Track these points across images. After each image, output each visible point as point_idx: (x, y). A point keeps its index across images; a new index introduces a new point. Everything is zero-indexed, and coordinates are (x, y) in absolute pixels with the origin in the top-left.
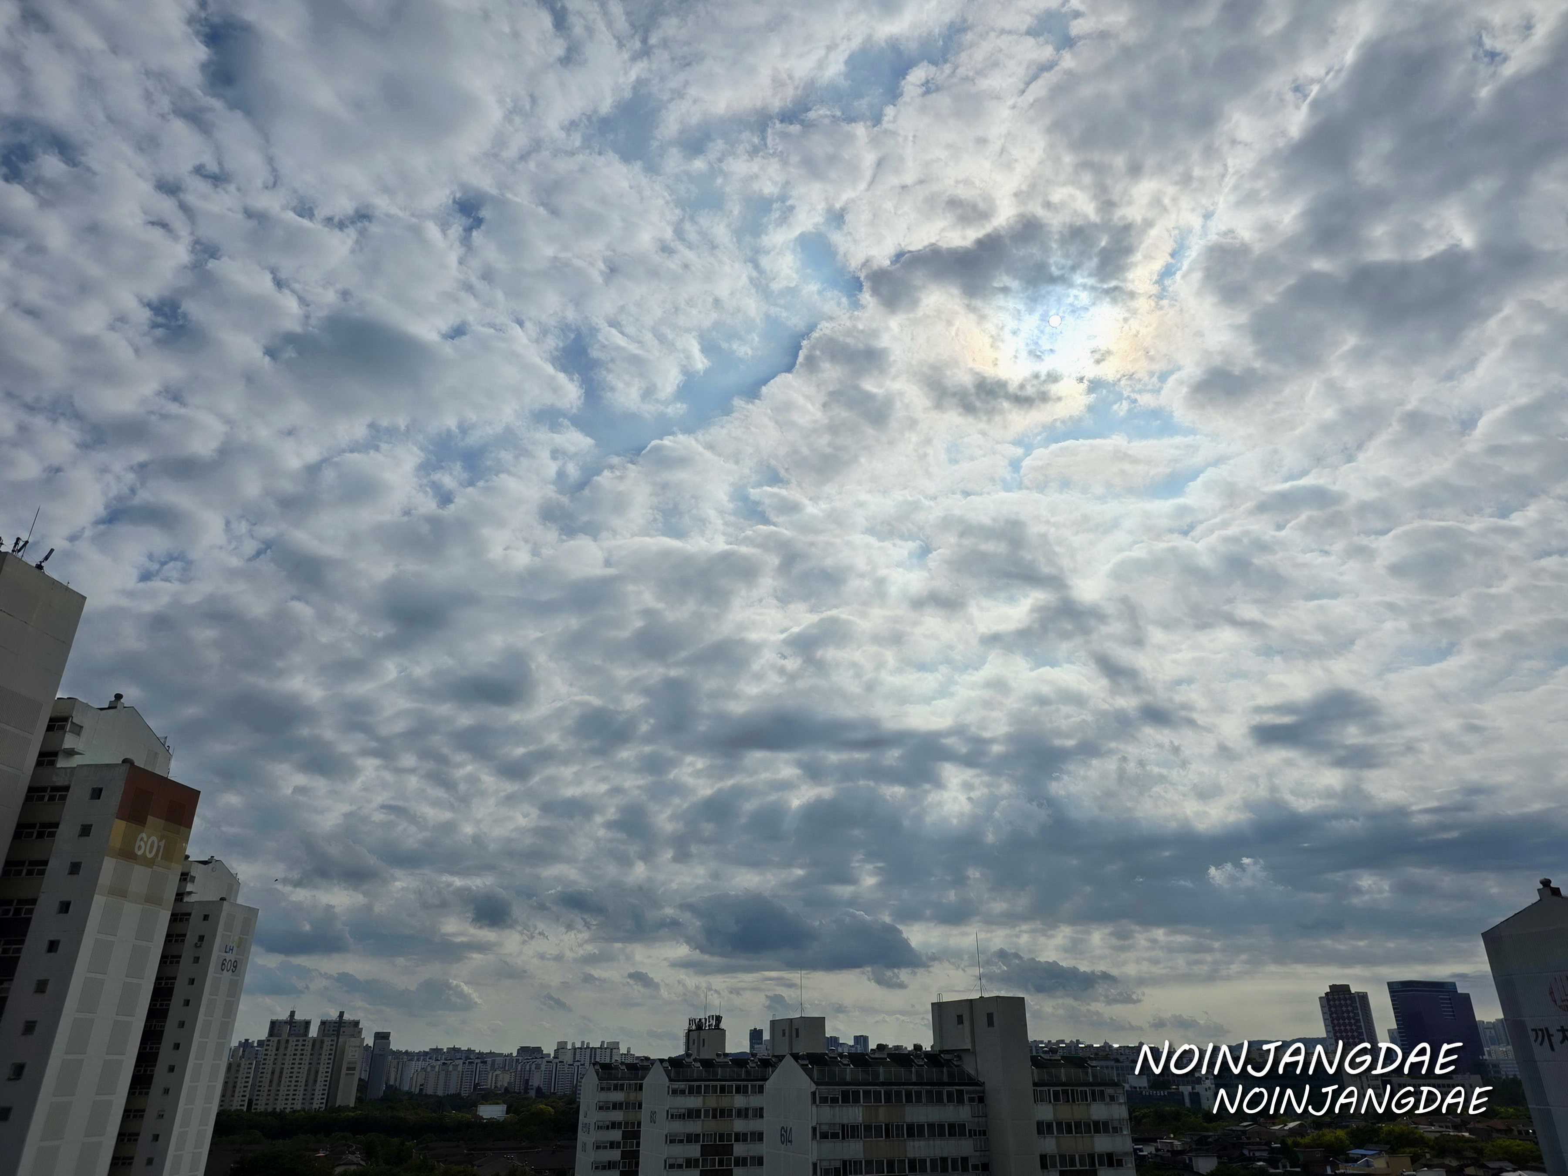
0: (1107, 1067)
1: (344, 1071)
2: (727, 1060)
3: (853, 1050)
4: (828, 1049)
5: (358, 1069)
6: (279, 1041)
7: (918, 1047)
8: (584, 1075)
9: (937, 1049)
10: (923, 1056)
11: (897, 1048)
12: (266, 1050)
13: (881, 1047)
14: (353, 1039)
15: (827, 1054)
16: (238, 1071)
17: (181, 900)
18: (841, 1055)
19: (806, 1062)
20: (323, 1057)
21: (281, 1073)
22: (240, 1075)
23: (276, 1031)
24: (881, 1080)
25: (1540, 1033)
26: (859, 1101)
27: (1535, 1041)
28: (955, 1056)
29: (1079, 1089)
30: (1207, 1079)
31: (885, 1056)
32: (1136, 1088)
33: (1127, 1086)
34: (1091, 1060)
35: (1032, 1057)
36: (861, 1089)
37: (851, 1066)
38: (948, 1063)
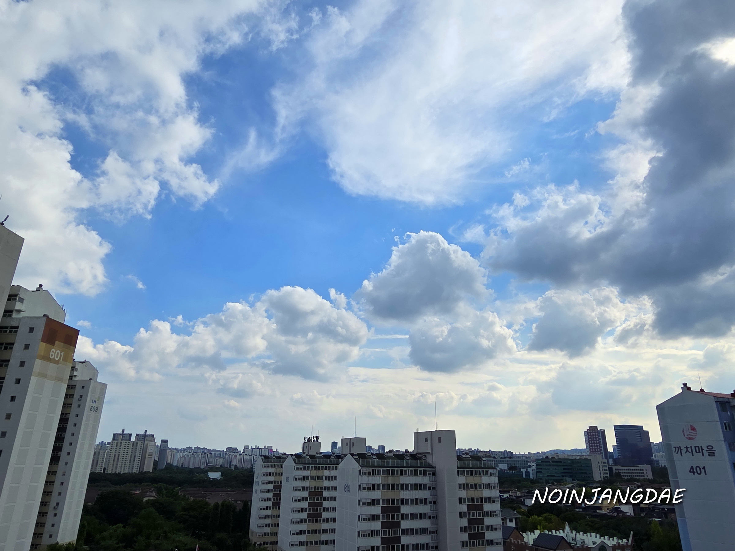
0: (490, 461)
1: (147, 456)
2: (321, 455)
3: (377, 453)
4: (367, 452)
5: (153, 456)
6: (117, 443)
7: (407, 451)
8: (256, 460)
9: (416, 452)
10: (409, 455)
11: (397, 451)
12: (112, 446)
13: (390, 451)
14: (151, 442)
15: (366, 454)
16: (99, 455)
17: (71, 379)
18: (372, 454)
19: (357, 457)
20: (137, 450)
21: (119, 456)
22: (100, 457)
23: (116, 438)
24: (390, 465)
25: (677, 449)
26: (380, 474)
27: (675, 452)
28: (423, 456)
29: (477, 470)
30: (533, 466)
31: (392, 455)
32: (502, 469)
33: (498, 469)
34: (483, 457)
35: (457, 456)
36: (381, 469)
37: (377, 459)
38: (420, 458)
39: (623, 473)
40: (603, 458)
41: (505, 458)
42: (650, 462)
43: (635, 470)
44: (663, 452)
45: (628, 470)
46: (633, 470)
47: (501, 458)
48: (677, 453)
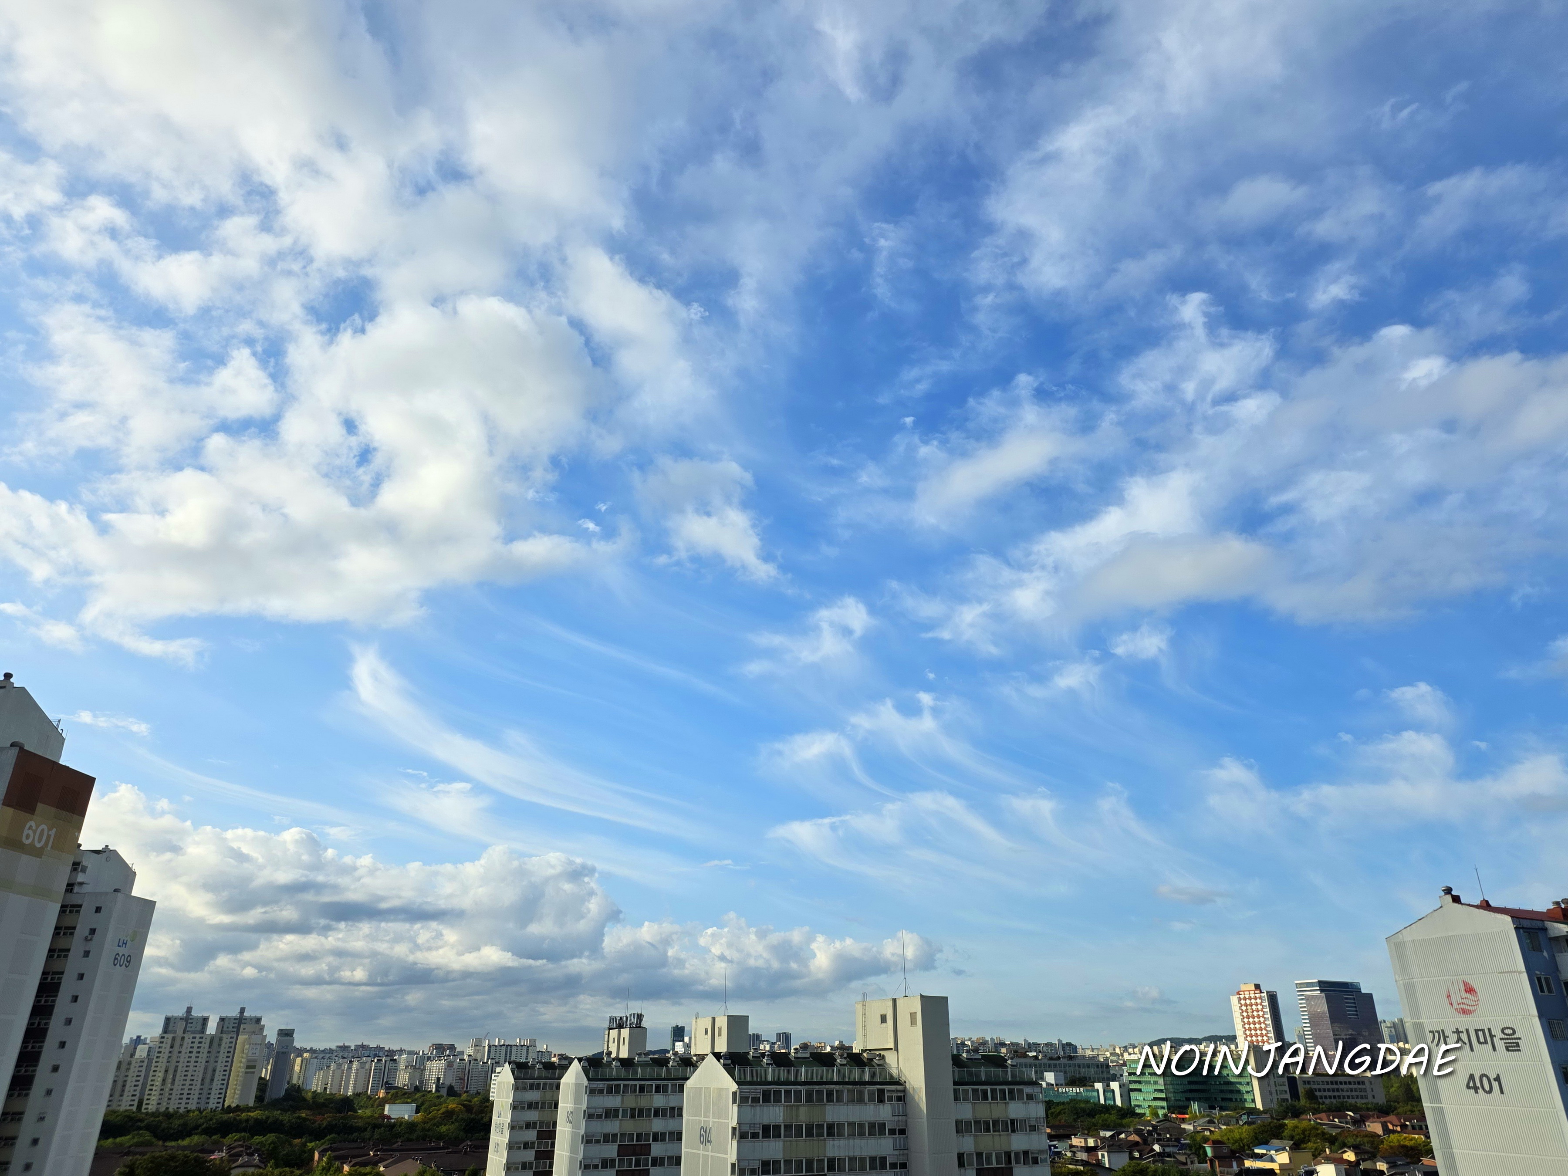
2: (647, 1058)
3: (775, 1048)
4: (750, 1047)
5: (258, 1068)
6: (174, 1039)
7: (841, 1047)
11: (819, 1046)
12: (160, 1048)
13: (805, 1046)
14: (254, 1036)
15: (748, 1052)
16: (128, 1069)
17: (72, 891)
18: (763, 1053)
19: (728, 1061)
20: (222, 1055)
21: (175, 1071)
22: (130, 1074)
23: (170, 1028)
24: (803, 1079)
25: (1436, 1035)
26: (780, 1100)
27: (1432, 1042)
28: (877, 1055)
29: (997, 1088)
31: (809, 1055)
34: (1010, 1057)
35: (953, 1054)
36: (783, 1089)
37: (773, 1066)
38: (871, 1062)
39: (1319, 1090)
41: (1058, 1057)
43: (1345, 1083)
45: (1332, 1083)
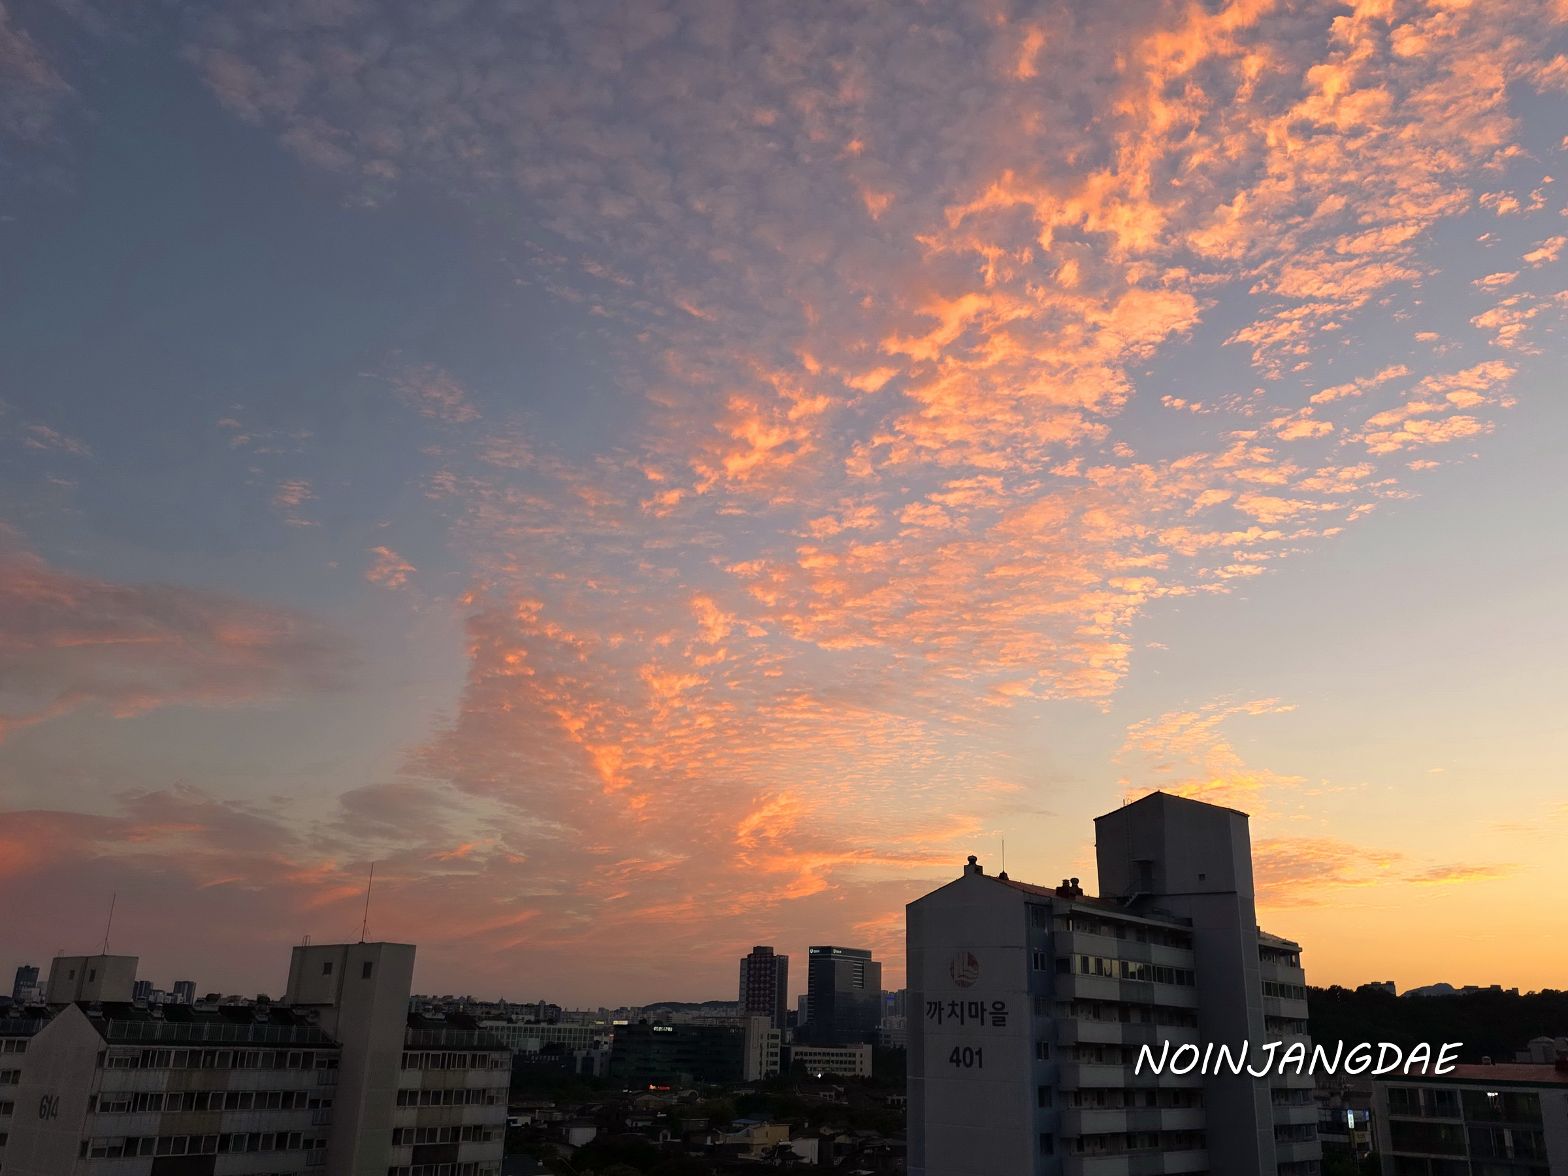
0: (497, 1028)
3: (169, 1000)
4: (134, 997)
7: (262, 1000)
9: (289, 1002)
10: (268, 1011)
11: (234, 998)
13: (211, 998)
15: (130, 1004)
18: (152, 1006)
19: (101, 1014)
24: (205, 1038)
25: (933, 1006)
26: (167, 1064)
27: (928, 1014)
28: (312, 1012)
29: (458, 1053)
30: (606, 1043)
31: (216, 1009)
32: (525, 1052)
33: (516, 1051)
34: (481, 1019)
35: (409, 1014)
36: (174, 1049)
37: (166, 1021)
38: (301, 1020)
39: (810, 1061)
40: (772, 1026)
41: (538, 1022)
42: (872, 1038)
43: (837, 1055)
44: (903, 1016)
45: (824, 1054)
46: (833, 1055)
47: (529, 1022)
48: (931, 1017)
